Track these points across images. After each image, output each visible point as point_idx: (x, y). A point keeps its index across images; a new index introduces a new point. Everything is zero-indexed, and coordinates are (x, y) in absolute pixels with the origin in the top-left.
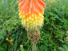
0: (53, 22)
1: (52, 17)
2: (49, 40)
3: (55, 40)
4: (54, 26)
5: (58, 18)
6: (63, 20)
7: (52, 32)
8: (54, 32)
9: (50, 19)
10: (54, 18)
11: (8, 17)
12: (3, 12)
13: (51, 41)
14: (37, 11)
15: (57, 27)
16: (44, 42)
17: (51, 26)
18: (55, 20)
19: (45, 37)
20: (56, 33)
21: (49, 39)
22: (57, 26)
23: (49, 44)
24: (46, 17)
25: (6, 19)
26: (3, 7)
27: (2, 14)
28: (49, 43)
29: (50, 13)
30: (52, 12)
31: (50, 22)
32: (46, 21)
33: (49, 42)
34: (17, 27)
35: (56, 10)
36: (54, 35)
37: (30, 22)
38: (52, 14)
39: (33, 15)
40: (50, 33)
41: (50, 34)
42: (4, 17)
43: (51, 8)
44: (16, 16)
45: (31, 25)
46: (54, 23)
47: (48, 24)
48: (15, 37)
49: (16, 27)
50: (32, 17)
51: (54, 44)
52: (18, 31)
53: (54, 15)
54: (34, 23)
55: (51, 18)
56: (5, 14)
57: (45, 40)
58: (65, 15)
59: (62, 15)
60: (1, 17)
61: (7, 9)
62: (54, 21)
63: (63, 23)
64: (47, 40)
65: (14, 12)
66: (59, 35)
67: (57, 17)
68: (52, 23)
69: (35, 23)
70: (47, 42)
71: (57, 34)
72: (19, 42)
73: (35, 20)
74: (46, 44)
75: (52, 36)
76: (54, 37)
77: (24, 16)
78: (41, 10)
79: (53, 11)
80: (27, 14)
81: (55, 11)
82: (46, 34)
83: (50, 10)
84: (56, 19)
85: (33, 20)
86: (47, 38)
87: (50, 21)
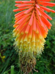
3: (53, 69)
7: (51, 59)
11: (7, 31)
17: (51, 52)
26: (5, 21)
27: (2, 27)
28: (45, 71)
37: (25, 45)
39: (30, 36)
42: (3, 30)
45: (26, 49)
50: (28, 39)
54: (30, 48)
55: (54, 42)
60: (1, 29)
61: (9, 23)
64: (44, 67)
68: (54, 49)
69: (32, 47)
70: (42, 70)
73: (32, 43)
75: (51, 64)
77: (18, 35)
78: (43, 32)
80: (22, 33)
85: (29, 42)
86: (44, 64)
87: (51, 45)
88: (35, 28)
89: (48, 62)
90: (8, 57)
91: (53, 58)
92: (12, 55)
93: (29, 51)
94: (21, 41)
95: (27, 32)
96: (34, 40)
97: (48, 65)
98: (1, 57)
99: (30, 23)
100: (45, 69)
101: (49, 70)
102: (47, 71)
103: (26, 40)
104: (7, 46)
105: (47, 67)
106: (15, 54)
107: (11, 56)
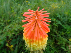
0: (55, 28)
1: (55, 23)
2: (50, 46)
3: (57, 46)
4: (56, 32)
6: (66, 26)
7: (54, 38)
8: (56, 39)
9: (52, 25)
10: (57, 24)
11: (9, 21)
12: (4, 16)
13: (53, 48)
15: (59, 33)
17: (53, 32)
18: (57, 26)
20: (58, 39)
25: (7, 24)
27: (3, 18)
28: (51, 50)
29: (53, 18)
31: (52, 28)
35: (59, 16)
36: (56, 41)
38: (55, 20)
40: (52, 39)
42: (5, 21)
44: (17, 21)
46: (57, 29)
48: (15, 42)
49: (17, 33)
51: (56, 51)
52: (19, 36)
53: (57, 21)
56: (6, 18)
58: (68, 21)
59: (65, 21)
60: (2, 21)
61: (9, 13)
63: (66, 30)
64: (49, 47)
65: (16, 16)
66: (61, 42)
67: (59, 23)
68: (55, 30)
70: (48, 49)
71: (59, 41)
75: (54, 42)
76: (56, 44)
79: (55, 16)
81: (57, 17)
83: (52, 16)
84: (59, 25)
89: (52, 41)
90: (16, 45)
91: (55, 37)
92: (19, 42)
97: (52, 44)
98: (9, 47)
100: (51, 48)
101: (54, 48)
102: (52, 49)
104: (12, 36)
105: (51, 46)
106: (21, 41)
107: (18, 44)
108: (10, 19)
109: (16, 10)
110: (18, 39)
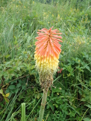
0: (79, 74)
1: (79, 66)
2: (70, 104)
3: (81, 105)
4: (80, 81)
5: (88, 68)
7: (76, 91)
8: (80, 92)
9: (75, 68)
10: (81, 68)
11: (8, 56)
12: (2, 48)
14: (52, 55)
15: (85, 83)
16: (61, 107)
17: (75, 81)
18: (83, 71)
19: (63, 98)
20: (83, 93)
21: (70, 102)
22: (86, 81)
23: (69, 112)
24: (69, 64)
25: (4, 60)
28: (70, 110)
29: (77, 58)
30: (79, 58)
31: (74, 74)
32: (69, 71)
33: (69, 108)
34: (20, 75)
35: (87, 56)
36: (79, 96)
37: (44, 65)
38: (79, 61)
39: (48, 58)
40: (73, 92)
41: (73, 94)
42: (1, 57)
43: (79, 52)
44: (21, 57)
45: (45, 68)
46: (82, 75)
47: (72, 76)
48: (13, 90)
50: (47, 60)
51: (79, 113)
52: (20, 81)
53: (83, 64)
54: (48, 66)
55: (77, 67)
56: (4, 52)
57: (64, 103)
61: (9, 44)
62: (81, 72)
65: (19, 50)
66: (87, 98)
67: (86, 66)
68: (78, 76)
71: (84, 96)
72: (19, 100)
73: (49, 63)
74: (64, 110)
76: (79, 101)
80: (42, 57)
81: (84, 57)
82: (66, 93)
83: (76, 55)
84: (85, 69)
85: (47, 62)
86: (67, 100)
87: (75, 72)
88: (50, 53)
90: (13, 95)
91: (79, 89)
93: (48, 69)
94: (42, 62)
95: (45, 56)
96: (50, 61)
97: (73, 100)
99: (47, 50)
101: (75, 107)
102: (72, 109)
103: (45, 61)
106: (23, 90)
107: (17, 94)
108: (9, 54)
109: (21, 41)
110: (19, 85)
